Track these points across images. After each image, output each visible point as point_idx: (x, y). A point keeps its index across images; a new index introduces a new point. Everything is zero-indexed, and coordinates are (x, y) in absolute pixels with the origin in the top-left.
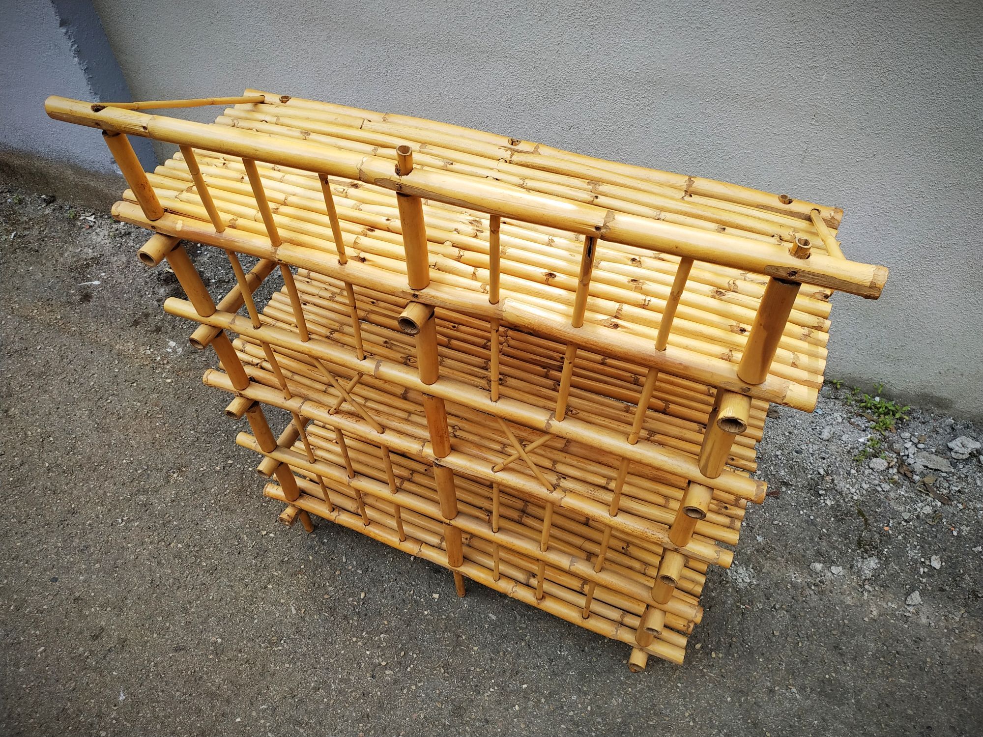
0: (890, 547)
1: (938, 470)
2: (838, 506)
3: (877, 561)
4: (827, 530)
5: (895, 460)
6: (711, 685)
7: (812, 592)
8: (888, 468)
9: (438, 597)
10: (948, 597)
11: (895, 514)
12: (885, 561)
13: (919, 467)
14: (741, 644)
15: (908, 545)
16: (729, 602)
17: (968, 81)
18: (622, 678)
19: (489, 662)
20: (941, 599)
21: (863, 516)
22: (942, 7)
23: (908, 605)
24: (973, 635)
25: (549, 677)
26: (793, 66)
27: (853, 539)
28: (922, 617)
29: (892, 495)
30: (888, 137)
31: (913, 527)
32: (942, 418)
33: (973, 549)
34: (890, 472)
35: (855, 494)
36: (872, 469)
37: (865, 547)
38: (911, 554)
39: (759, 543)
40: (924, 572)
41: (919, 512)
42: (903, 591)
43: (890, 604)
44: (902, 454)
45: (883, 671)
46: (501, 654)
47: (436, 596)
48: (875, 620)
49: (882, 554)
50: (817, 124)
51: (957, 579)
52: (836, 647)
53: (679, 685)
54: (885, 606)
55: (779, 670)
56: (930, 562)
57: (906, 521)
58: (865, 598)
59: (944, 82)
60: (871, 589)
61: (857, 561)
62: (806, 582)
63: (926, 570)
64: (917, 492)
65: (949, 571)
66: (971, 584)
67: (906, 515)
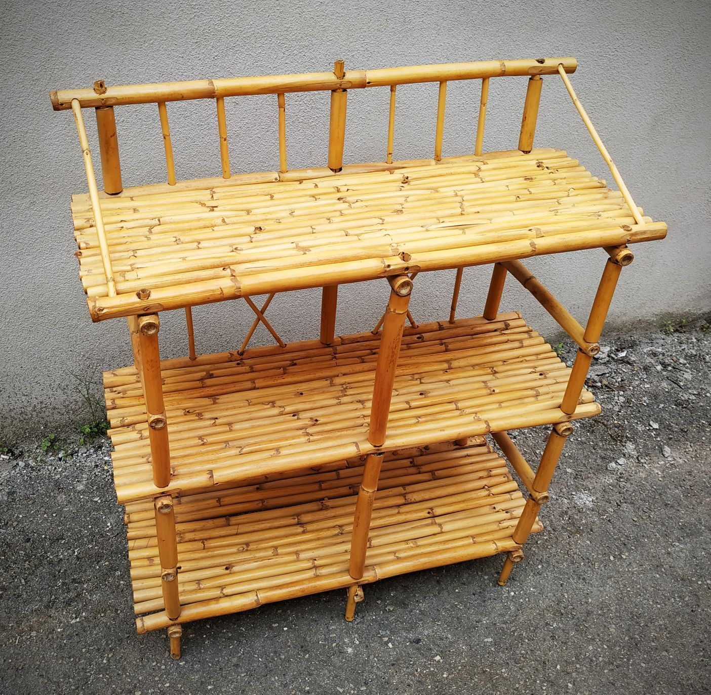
0: (628, 431)
1: (604, 374)
2: (582, 424)
3: (631, 443)
4: (593, 442)
6: (641, 575)
7: (624, 483)
9: (440, 658)
10: (676, 441)
12: (635, 442)
13: (595, 378)
14: (628, 540)
15: (633, 424)
16: (596, 520)
18: (600, 612)
19: (521, 671)
20: (675, 444)
21: (600, 422)
23: (667, 457)
25: (564, 648)
27: (609, 439)
28: (678, 460)
31: (625, 413)
32: (574, 344)
33: (659, 407)
37: (618, 439)
38: (640, 429)
39: (571, 474)
40: (654, 434)
41: (620, 403)
42: (658, 452)
43: (660, 463)
45: (696, 501)
46: (522, 659)
47: (438, 658)
48: (664, 477)
49: (629, 438)
51: (669, 427)
52: (666, 505)
53: (629, 589)
54: (659, 466)
55: (658, 539)
56: (651, 426)
57: (619, 412)
58: (647, 468)
60: (645, 461)
61: (623, 450)
62: (615, 480)
63: (654, 432)
64: (607, 392)
65: (663, 426)
66: (677, 427)
67: (616, 409)
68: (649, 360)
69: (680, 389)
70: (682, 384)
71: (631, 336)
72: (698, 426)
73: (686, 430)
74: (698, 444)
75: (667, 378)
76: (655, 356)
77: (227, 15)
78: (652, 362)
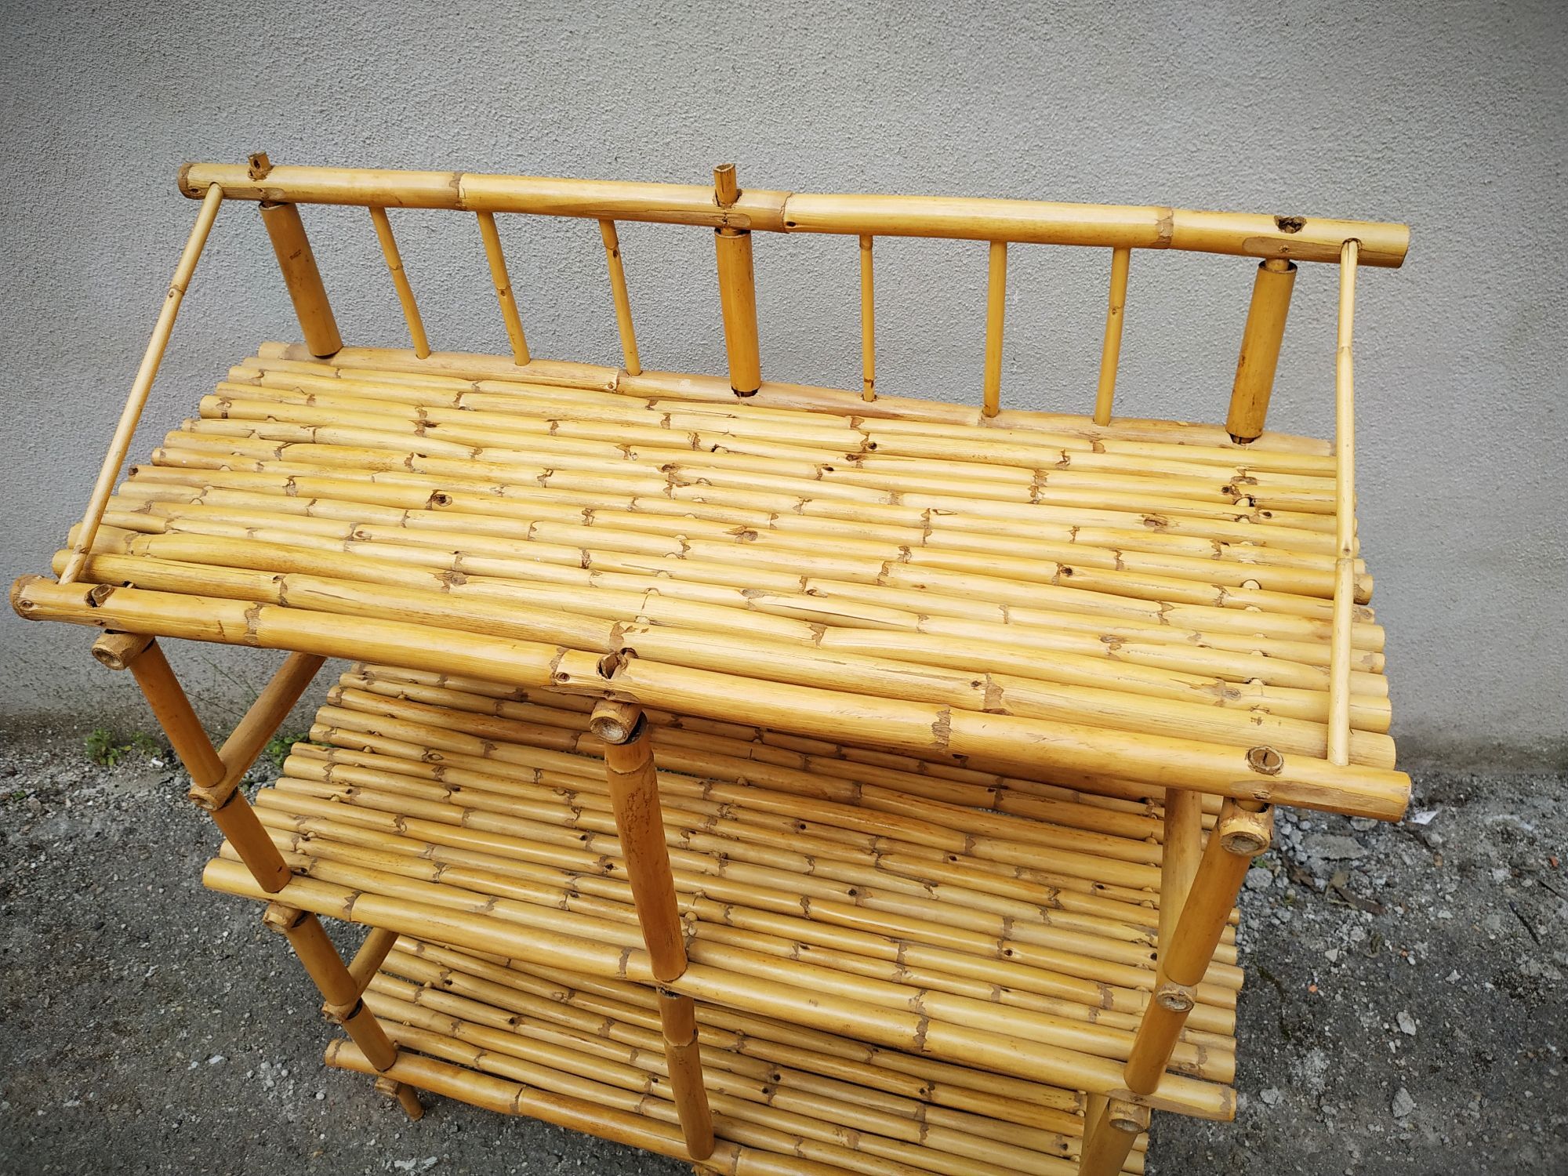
0: (1331, 1021)
1: (1345, 859)
3: (1322, 1054)
5: (1279, 862)
7: (1249, 1154)
8: (1274, 881)
10: (1447, 1080)
11: (1317, 957)
12: (1335, 1052)
13: (1318, 865)
15: (1356, 1007)
17: (1237, 265)
20: (1438, 1086)
21: (1271, 979)
22: (1173, 160)
23: (1398, 1118)
24: (1510, 1136)
26: (963, 289)
27: (1273, 1027)
28: (1426, 1131)
29: (1297, 924)
30: (1136, 369)
31: (1349, 973)
33: (1447, 979)
34: (1279, 885)
35: (1244, 943)
36: (1252, 890)
37: (1295, 1035)
38: (1365, 1022)
40: (1397, 1048)
41: (1348, 942)
42: (1381, 1095)
43: (1371, 1127)
44: (1284, 848)
48: (1363, 1168)
49: (1325, 1038)
50: (1022, 371)
51: (1446, 1039)
54: (1366, 1133)
56: (1398, 1025)
57: (1336, 965)
58: (1332, 1130)
59: (1201, 271)
60: (1334, 1112)
61: (1294, 1066)
62: (1232, 1137)
63: (1398, 1043)
64: (1331, 908)
65: (1431, 1031)
66: (1470, 1042)
67: (1332, 955)
68: (1485, 847)
69: (1530, 943)
70: (1542, 930)
71: (1473, 775)
72: (1530, 1055)
73: (1490, 1058)
74: (1506, 1104)
75: (1511, 905)
76: (1505, 841)
77: (372, 59)
78: (1491, 854)
